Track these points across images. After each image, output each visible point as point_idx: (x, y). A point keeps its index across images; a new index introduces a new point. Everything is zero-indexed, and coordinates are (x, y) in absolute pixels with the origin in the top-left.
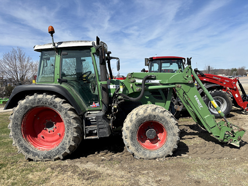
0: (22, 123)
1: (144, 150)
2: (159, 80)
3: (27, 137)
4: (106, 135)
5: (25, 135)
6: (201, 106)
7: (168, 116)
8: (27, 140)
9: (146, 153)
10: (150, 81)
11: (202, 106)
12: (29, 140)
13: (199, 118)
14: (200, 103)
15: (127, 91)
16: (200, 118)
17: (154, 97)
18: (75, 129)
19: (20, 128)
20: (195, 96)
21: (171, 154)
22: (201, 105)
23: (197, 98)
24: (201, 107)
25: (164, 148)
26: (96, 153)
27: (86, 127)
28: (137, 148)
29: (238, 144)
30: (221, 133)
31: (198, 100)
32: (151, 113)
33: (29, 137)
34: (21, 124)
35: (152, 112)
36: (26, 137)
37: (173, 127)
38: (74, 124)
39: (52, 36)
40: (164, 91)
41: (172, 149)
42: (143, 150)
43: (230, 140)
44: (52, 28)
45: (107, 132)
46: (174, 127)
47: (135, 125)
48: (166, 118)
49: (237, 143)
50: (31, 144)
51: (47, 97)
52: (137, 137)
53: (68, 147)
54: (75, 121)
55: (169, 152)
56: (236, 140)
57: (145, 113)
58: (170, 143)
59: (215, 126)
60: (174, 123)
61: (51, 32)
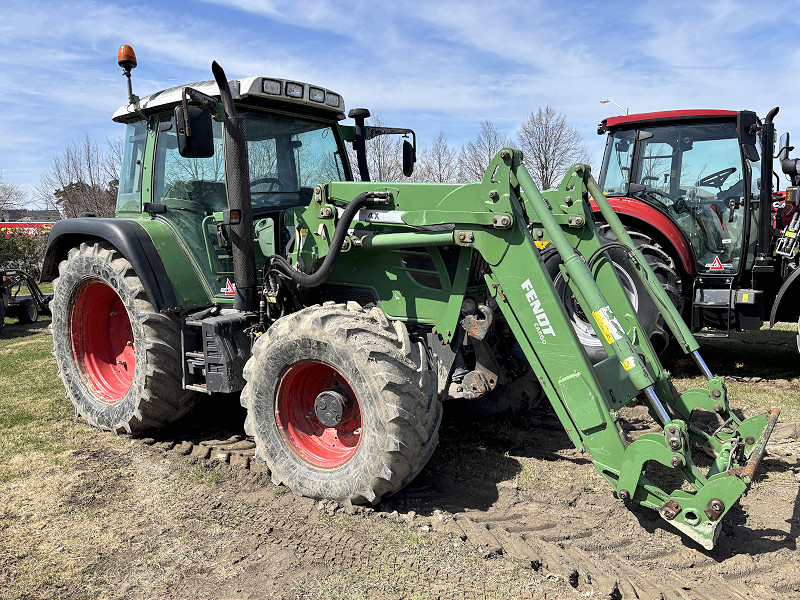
0: (69, 321)
1: (295, 459)
2: (401, 214)
3: (86, 359)
4: (223, 388)
5: (81, 353)
6: (547, 326)
7: (362, 350)
8: (80, 366)
9: (294, 472)
10: (374, 215)
11: (550, 331)
12: (89, 368)
13: (538, 377)
14: (544, 316)
15: (313, 248)
16: (541, 381)
18: (150, 355)
19: (66, 332)
20: (526, 284)
21: (371, 497)
22: (547, 323)
23: (533, 292)
24: (545, 331)
25: (351, 467)
26: (233, 438)
27: (188, 353)
28: (273, 448)
29: (706, 537)
30: (627, 463)
31: (537, 304)
32: (310, 333)
33: (90, 360)
34: (69, 324)
35: (314, 329)
36: (80, 359)
37: (376, 397)
38: (148, 340)
39: (129, 76)
41: (372, 479)
42: (290, 458)
43: (666, 505)
44: (130, 49)
45: (226, 379)
46: (380, 397)
47: (267, 369)
48: (355, 357)
49: (700, 528)
50: (90, 378)
51: (99, 255)
52: (277, 412)
53: (137, 405)
54: (153, 331)
55: (362, 487)
56: (694, 510)
57: (292, 330)
58: (366, 456)
59: (603, 426)
60: (379, 380)
61: (126, 63)
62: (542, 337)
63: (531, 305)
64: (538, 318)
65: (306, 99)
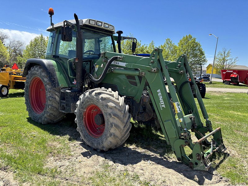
2: (125, 63)
4: (70, 111)
6: (163, 105)
11: (164, 106)
16: (159, 121)
17: (130, 82)
20: (159, 91)
22: (163, 103)
23: (160, 93)
24: (162, 106)
27: (61, 100)
31: (161, 97)
61: (51, 13)
62: (161, 108)
63: (159, 97)
64: (161, 101)
65: (103, 27)
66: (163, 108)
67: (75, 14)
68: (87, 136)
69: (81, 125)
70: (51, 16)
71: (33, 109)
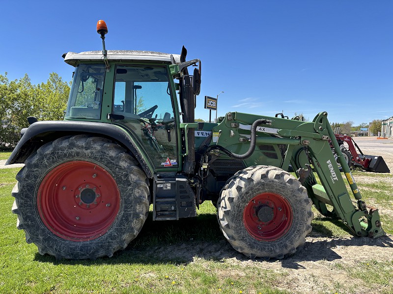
2: (277, 130)
4: (192, 214)
6: (335, 177)
10: (262, 129)
11: (336, 178)
13: (330, 195)
14: (334, 173)
17: (265, 154)
20: (329, 162)
22: (335, 176)
23: (331, 165)
24: (334, 179)
31: (332, 169)
40: (282, 147)
45: (194, 209)
61: (103, 31)
62: (333, 181)
63: (330, 169)
64: (332, 174)
66: (335, 181)
67: (183, 48)
68: (254, 243)
69: (241, 229)
70: (103, 37)
71: (58, 233)
